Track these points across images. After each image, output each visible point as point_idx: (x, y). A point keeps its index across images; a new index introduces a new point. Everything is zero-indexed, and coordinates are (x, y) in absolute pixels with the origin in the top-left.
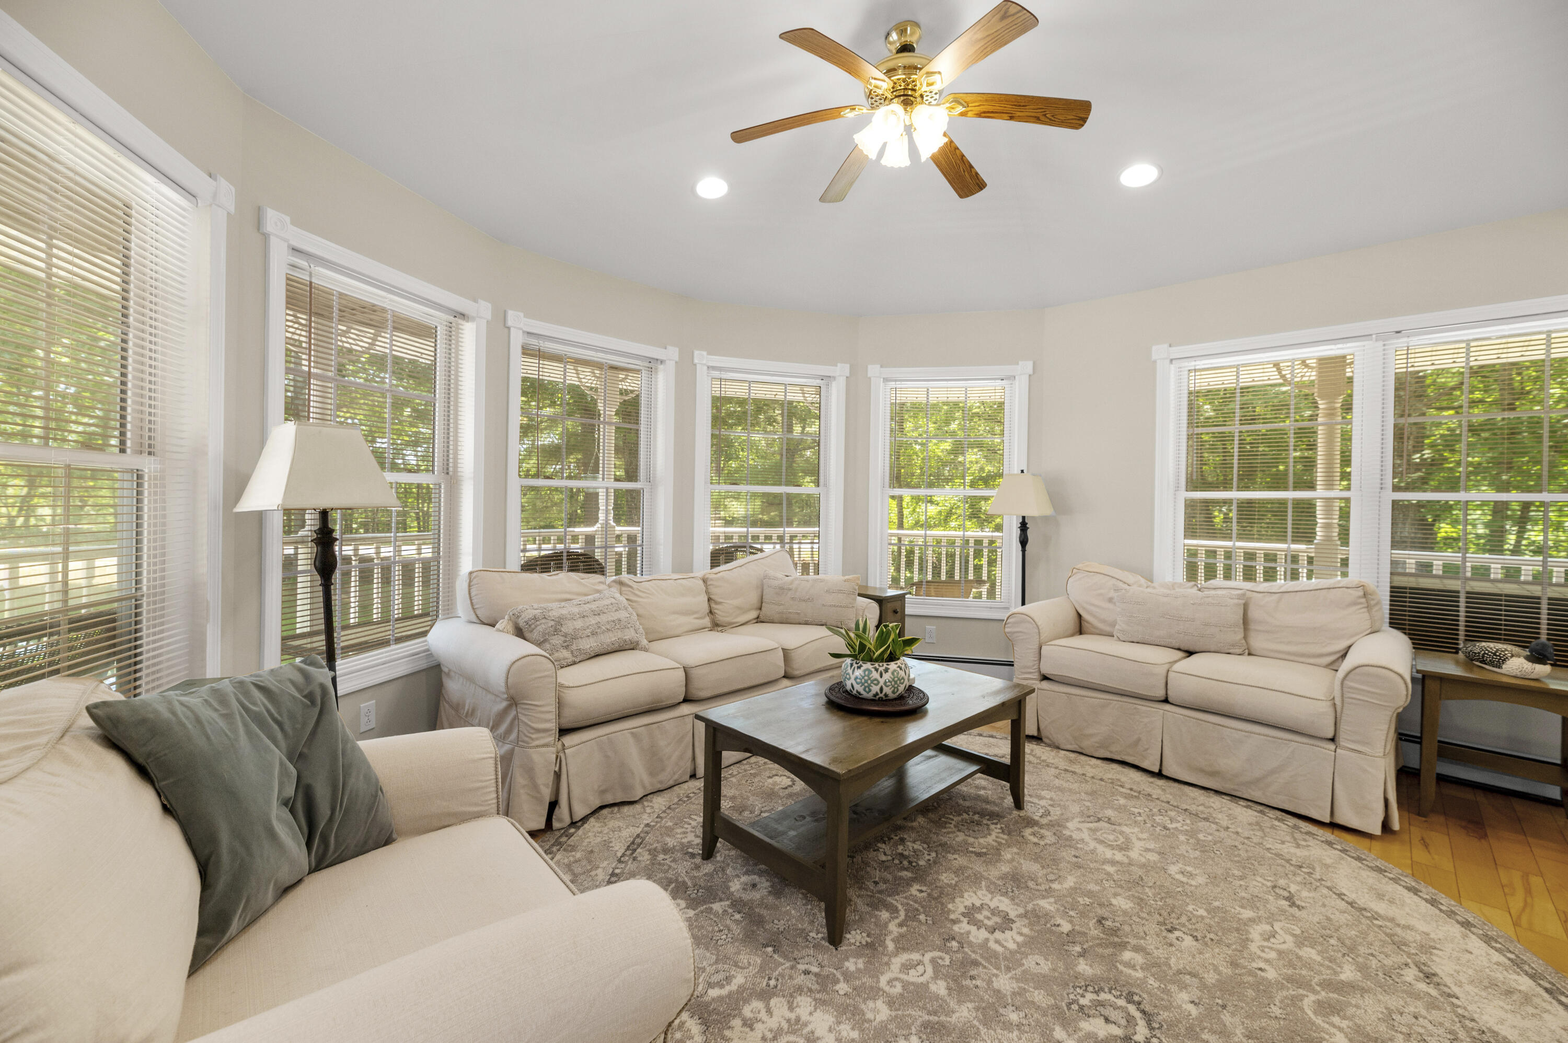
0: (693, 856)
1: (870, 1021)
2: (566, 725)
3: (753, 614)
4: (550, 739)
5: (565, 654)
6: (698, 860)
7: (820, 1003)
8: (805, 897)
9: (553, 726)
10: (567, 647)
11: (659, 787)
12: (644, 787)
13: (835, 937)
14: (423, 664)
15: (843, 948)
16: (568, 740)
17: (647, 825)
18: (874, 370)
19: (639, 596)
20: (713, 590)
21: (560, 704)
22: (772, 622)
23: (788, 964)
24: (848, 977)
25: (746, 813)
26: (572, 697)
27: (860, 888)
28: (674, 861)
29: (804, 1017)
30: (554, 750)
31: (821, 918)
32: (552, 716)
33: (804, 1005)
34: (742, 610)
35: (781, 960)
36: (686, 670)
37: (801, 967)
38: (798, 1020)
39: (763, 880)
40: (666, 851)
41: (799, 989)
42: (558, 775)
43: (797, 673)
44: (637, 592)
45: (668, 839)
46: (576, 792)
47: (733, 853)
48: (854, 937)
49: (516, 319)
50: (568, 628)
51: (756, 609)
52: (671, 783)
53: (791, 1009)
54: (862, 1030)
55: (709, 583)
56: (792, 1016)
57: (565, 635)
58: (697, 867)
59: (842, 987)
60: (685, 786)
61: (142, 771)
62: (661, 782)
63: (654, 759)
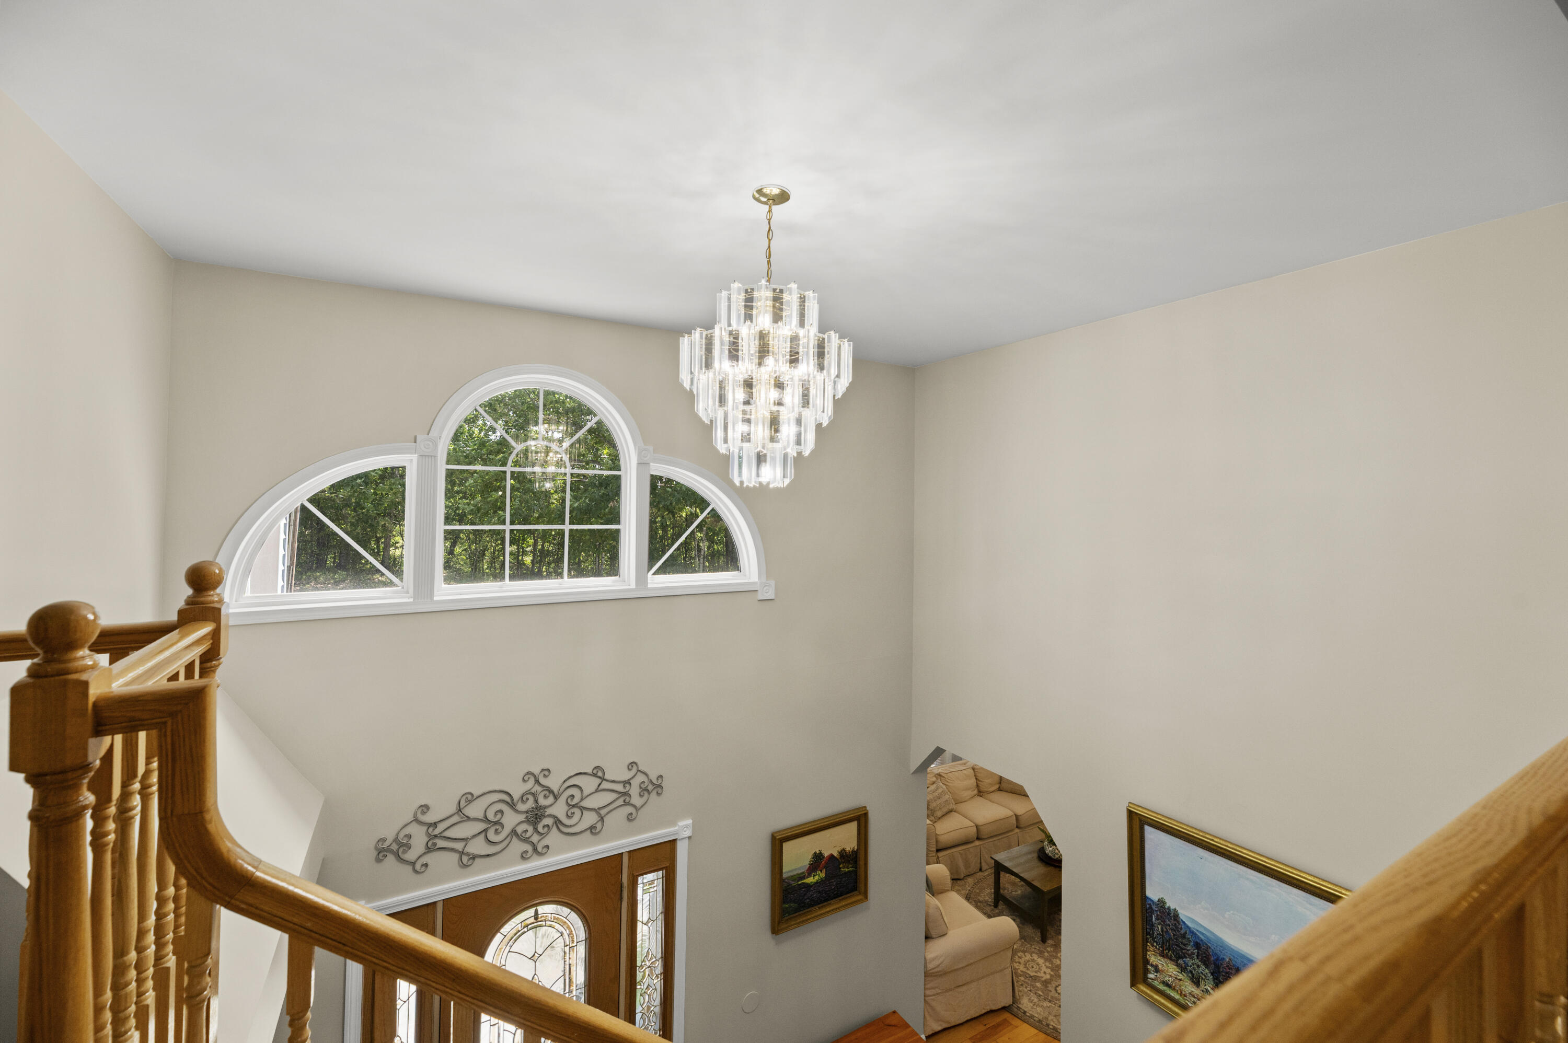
0: (990, 905)
1: (1055, 964)
3: (997, 786)
4: (934, 854)
6: (993, 907)
7: (1039, 957)
8: (1033, 927)
9: (935, 849)
10: (933, 815)
11: (968, 874)
12: (964, 874)
13: (1044, 940)
15: (1046, 944)
17: (969, 890)
19: (949, 783)
20: (978, 775)
22: (1007, 792)
23: (1029, 945)
24: (1048, 952)
25: (1006, 891)
27: (1052, 927)
28: (984, 906)
29: (1035, 959)
30: (935, 858)
31: (1039, 934)
32: (935, 846)
33: (1035, 957)
34: (991, 785)
35: (1027, 944)
36: (977, 826)
37: (1033, 947)
38: (1034, 959)
39: (1017, 918)
40: (980, 902)
41: (1033, 952)
43: (1022, 826)
44: (947, 780)
45: (979, 898)
47: (1004, 907)
48: (1050, 942)
51: (998, 784)
52: (973, 873)
53: (1032, 956)
54: (1052, 965)
55: (976, 770)
56: (1032, 958)
57: (931, 810)
58: (993, 910)
59: (1046, 954)
60: (978, 874)
62: (969, 872)
63: (967, 864)
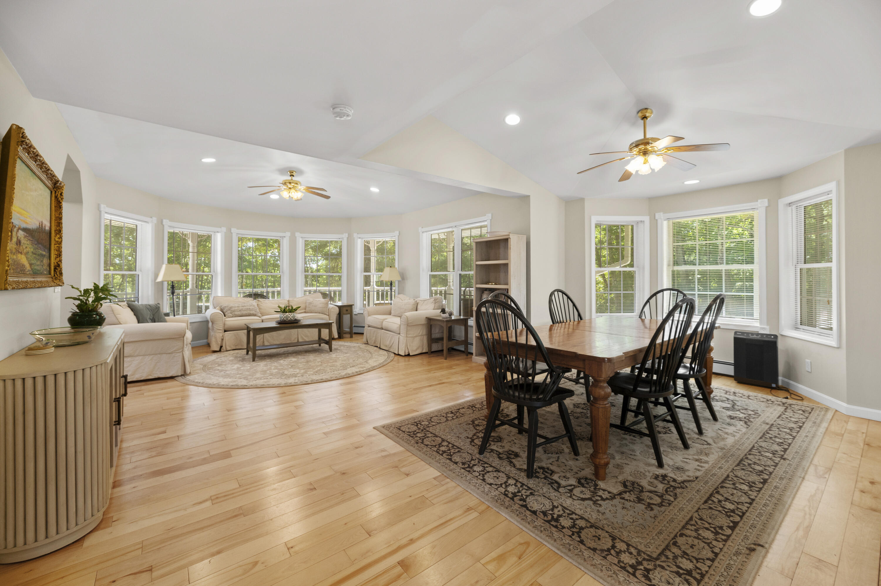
2: (226, 330)
4: (221, 332)
5: (231, 315)
9: (222, 329)
14: (205, 320)
16: (226, 333)
18: (355, 235)
21: (224, 324)
26: (227, 323)
32: (223, 327)
42: (222, 340)
46: (227, 344)
49: (234, 230)
50: (233, 309)
61: (132, 310)
